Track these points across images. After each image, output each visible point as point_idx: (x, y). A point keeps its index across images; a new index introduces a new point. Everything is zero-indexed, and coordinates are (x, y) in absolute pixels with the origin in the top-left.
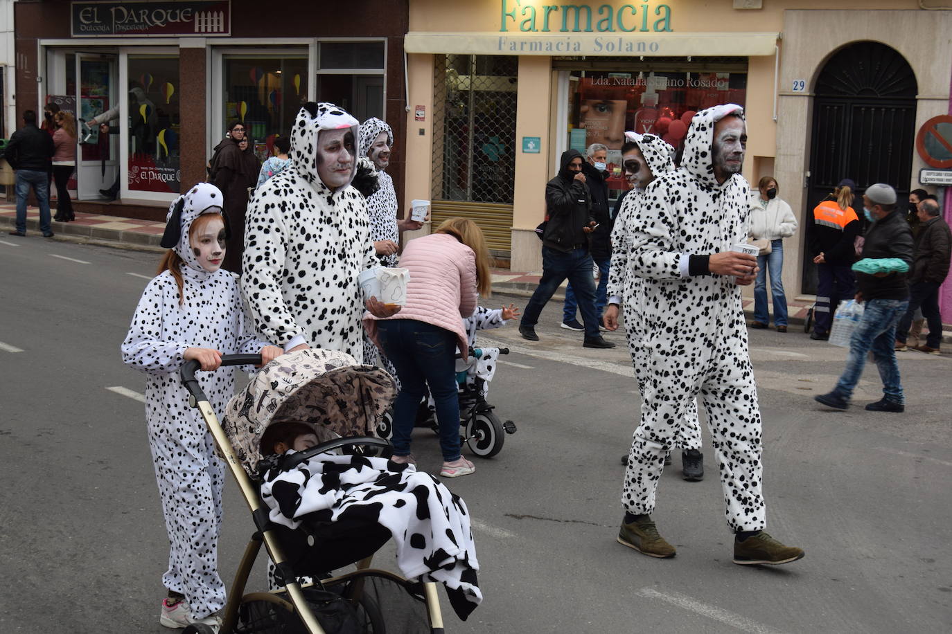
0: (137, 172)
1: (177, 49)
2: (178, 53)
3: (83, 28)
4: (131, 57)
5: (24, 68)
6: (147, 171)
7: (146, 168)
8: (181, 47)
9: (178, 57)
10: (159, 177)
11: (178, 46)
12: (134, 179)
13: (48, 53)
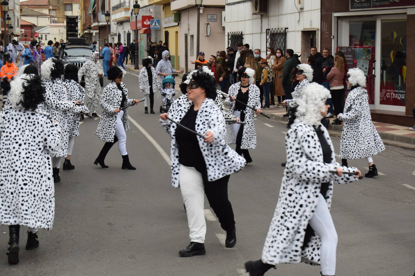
0: (384, 93)
1: (406, 15)
2: (406, 18)
3: (356, 5)
4: (383, 22)
5: (325, 30)
6: (390, 93)
7: (390, 91)
8: (408, 14)
9: (406, 20)
10: (397, 96)
11: (406, 13)
12: (383, 97)
13: (339, 20)
